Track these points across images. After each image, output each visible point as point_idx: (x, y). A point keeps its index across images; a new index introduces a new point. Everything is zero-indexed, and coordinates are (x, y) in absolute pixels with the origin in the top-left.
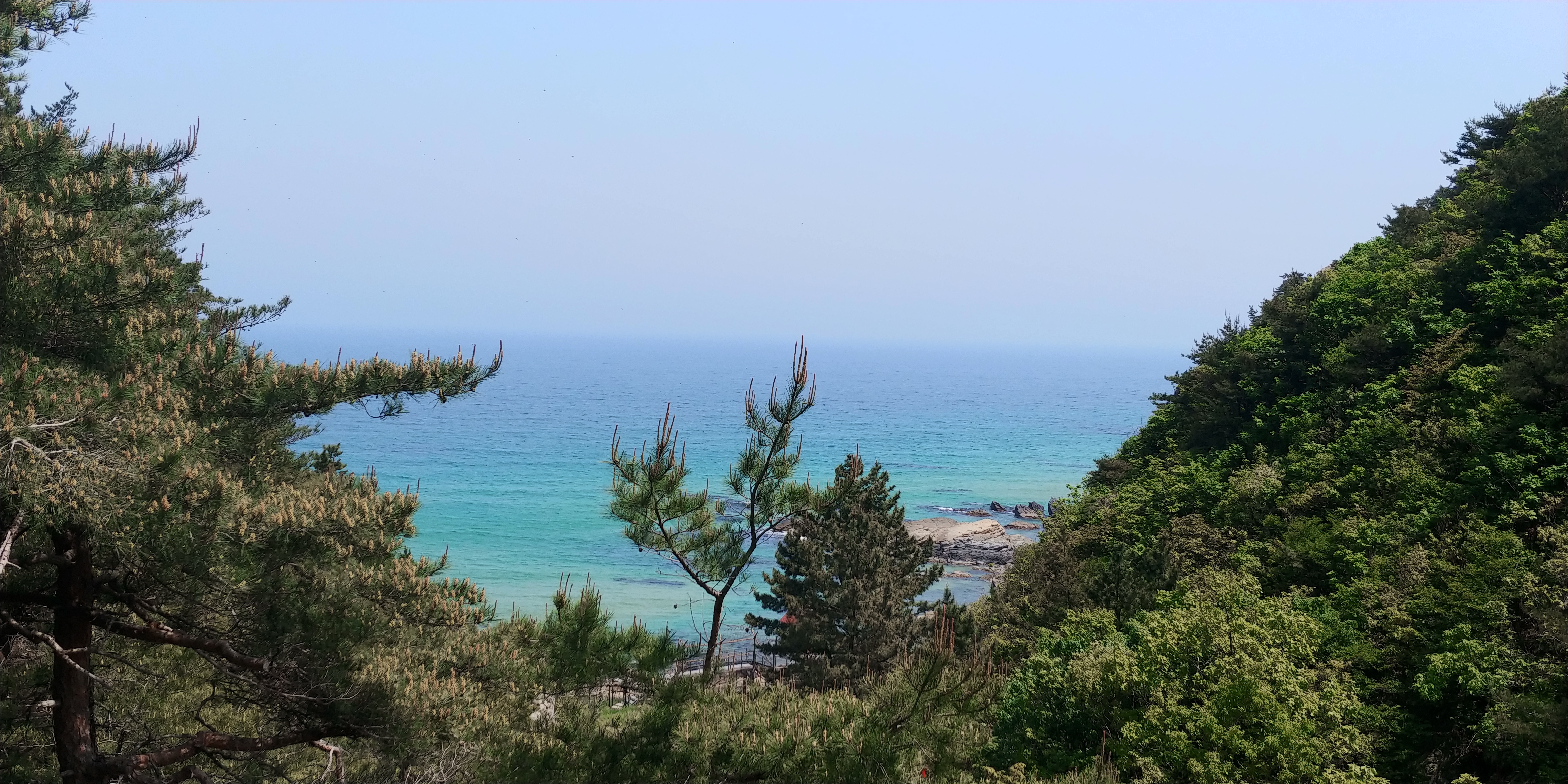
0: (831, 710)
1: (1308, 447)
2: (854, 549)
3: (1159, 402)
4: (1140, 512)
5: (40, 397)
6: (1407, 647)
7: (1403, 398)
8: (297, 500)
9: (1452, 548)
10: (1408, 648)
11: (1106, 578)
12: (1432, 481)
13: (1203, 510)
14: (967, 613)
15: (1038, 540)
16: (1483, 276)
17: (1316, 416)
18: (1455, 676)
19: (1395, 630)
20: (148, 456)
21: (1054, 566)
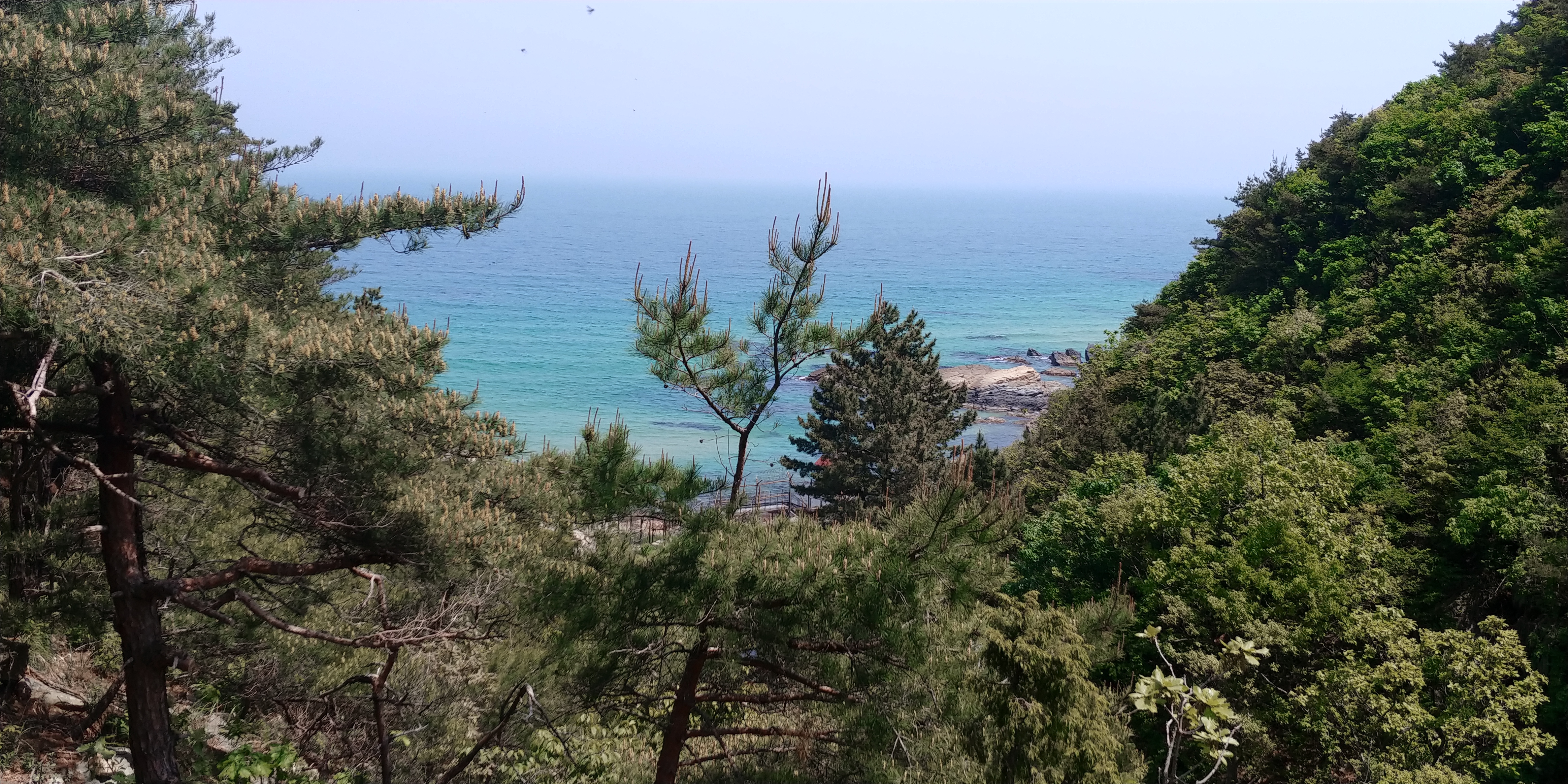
0: (851, 539)
1: (1350, 292)
2: (887, 395)
3: (1201, 246)
4: (1177, 357)
5: (68, 229)
6: (1441, 491)
7: (1450, 242)
8: (325, 332)
9: (1493, 394)
10: (1442, 493)
11: (1139, 422)
12: (1475, 326)
13: (1239, 355)
14: (999, 457)
15: (1073, 386)
16: (1539, 116)
17: (1360, 261)
18: (1488, 521)
19: (1429, 474)
20: (175, 287)
21: (1088, 411)
